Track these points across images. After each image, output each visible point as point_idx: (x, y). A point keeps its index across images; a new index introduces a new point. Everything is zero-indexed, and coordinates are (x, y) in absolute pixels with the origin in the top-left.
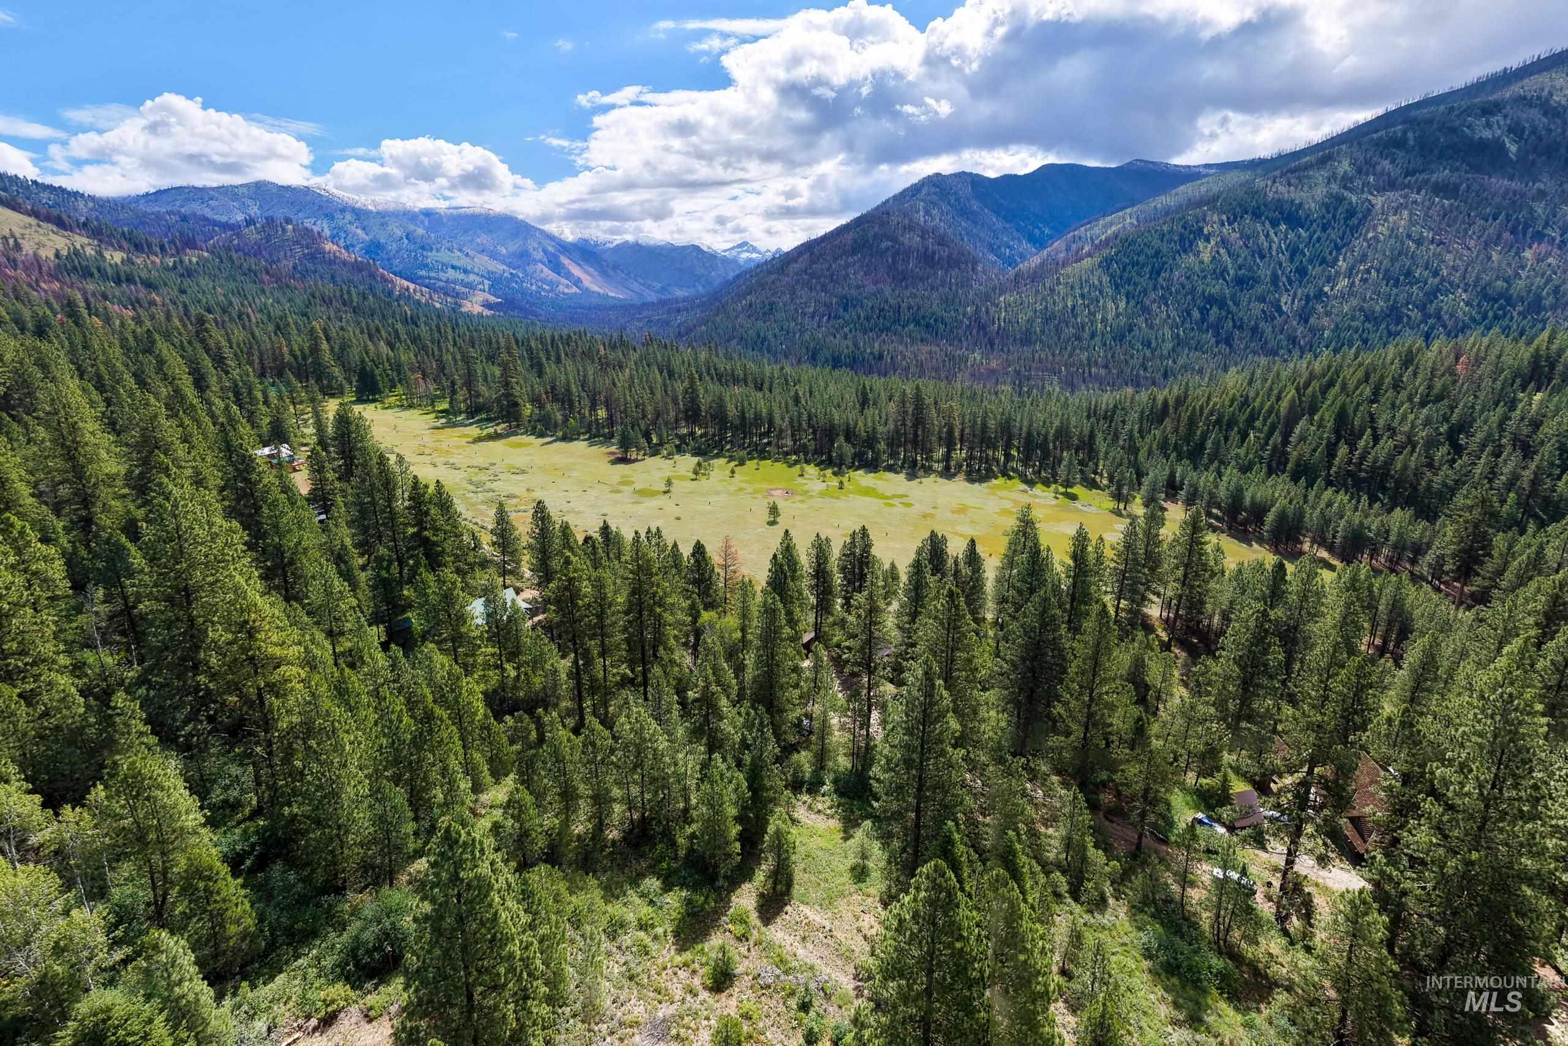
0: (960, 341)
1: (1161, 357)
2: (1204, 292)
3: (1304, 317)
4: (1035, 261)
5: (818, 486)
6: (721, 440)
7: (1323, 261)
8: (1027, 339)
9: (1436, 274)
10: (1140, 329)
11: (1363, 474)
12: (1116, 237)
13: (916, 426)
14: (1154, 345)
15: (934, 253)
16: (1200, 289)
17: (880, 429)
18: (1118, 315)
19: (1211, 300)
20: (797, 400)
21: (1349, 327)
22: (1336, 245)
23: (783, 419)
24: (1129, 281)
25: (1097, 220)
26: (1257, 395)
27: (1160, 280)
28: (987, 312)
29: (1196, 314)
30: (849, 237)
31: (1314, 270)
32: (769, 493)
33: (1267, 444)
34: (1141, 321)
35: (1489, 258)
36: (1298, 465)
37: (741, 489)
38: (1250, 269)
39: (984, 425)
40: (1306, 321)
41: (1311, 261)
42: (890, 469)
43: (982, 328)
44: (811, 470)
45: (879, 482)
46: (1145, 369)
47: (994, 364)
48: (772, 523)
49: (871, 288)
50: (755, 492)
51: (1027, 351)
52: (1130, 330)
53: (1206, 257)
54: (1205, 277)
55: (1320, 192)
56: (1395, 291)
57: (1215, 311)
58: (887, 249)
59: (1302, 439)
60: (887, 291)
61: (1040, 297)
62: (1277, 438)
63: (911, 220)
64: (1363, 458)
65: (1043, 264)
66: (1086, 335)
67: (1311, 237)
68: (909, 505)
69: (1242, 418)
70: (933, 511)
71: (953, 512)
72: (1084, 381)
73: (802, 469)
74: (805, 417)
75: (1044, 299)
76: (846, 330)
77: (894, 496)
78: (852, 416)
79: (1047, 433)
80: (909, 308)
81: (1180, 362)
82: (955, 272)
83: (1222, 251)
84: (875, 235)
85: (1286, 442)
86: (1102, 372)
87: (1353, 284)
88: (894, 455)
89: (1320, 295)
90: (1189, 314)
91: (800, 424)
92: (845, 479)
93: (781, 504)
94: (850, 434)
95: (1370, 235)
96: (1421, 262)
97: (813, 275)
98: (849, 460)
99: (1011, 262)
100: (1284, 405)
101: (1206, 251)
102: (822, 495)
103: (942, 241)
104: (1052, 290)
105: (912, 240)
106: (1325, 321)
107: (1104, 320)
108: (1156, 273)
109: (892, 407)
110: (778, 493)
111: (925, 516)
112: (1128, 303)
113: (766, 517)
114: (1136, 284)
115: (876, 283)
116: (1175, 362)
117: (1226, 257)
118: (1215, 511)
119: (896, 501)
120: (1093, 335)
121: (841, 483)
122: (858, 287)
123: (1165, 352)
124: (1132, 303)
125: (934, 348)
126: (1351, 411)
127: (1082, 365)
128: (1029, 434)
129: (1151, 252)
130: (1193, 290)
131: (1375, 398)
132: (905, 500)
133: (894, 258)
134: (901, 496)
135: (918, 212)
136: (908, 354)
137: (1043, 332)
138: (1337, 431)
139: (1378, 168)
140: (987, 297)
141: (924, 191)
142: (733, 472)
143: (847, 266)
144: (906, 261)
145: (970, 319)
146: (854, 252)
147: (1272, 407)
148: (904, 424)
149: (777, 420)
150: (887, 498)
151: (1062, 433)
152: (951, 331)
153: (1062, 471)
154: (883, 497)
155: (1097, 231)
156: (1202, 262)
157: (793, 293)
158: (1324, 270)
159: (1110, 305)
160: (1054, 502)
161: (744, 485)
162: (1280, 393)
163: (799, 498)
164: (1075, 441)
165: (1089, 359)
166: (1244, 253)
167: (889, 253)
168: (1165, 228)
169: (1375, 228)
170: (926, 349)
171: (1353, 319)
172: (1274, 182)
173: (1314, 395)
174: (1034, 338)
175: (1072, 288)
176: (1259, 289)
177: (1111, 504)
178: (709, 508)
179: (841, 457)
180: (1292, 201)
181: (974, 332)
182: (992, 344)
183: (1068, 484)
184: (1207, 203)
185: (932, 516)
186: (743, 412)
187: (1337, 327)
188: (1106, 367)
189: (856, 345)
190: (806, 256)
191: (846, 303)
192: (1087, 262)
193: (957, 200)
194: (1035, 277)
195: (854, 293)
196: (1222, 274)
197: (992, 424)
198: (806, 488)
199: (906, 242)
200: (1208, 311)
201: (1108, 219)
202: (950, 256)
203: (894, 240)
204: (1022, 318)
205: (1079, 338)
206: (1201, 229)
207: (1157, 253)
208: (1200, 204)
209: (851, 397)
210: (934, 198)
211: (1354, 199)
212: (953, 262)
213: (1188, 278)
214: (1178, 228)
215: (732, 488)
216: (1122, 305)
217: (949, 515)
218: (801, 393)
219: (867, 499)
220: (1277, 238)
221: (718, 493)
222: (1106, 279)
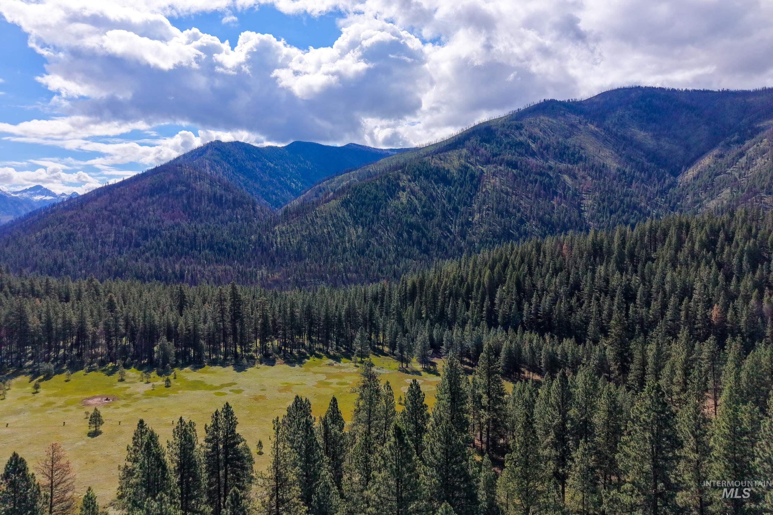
0: (249, 261)
1: (390, 263)
2: (407, 221)
3: (463, 235)
4: (296, 203)
5: (141, 388)
6: (19, 358)
7: (465, 204)
8: (299, 256)
9: (519, 211)
10: (373, 245)
11: (540, 320)
12: (349, 187)
13: (233, 321)
14: (383, 255)
15: (221, 196)
16: (404, 220)
17: (201, 326)
18: (358, 237)
19: (411, 226)
20: (111, 306)
21: (487, 241)
22: (469, 195)
23: (95, 325)
24: (361, 215)
25: (333, 177)
26: (467, 274)
27: (380, 214)
28: (268, 239)
29: (405, 235)
30: (148, 181)
31: (462, 209)
32: (84, 403)
33: (483, 307)
34: (373, 241)
35: (539, 203)
36: (504, 318)
37: (49, 404)
38: (429, 208)
39: (292, 313)
40: (465, 239)
41: (459, 204)
42: (214, 363)
43: (264, 250)
44: (132, 373)
45: (206, 376)
46: (382, 272)
47: (277, 276)
48: (94, 434)
49: (168, 222)
50: (67, 404)
51: (301, 266)
52: (368, 246)
53: (404, 200)
54: (406, 212)
55: (456, 163)
56: (503, 220)
57: (415, 233)
58: (182, 192)
59: (502, 301)
60: (184, 224)
61: (305, 226)
62: (487, 303)
63: (200, 172)
64: (537, 310)
65: (302, 204)
66: (340, 250)
67: (456, 190)
68: (239, 391)
69: (463, 291)
70: (262, 393)
71: (280, 391)
72: (344, 283)
73: (122, 374)
74: (122, 322)
75: (307, 227)
76: (148, 254)
77: (222, 386)
78: (172, 316)
79: (340, 314)
80: (204, 236)
81: (402, 266)
82: (239, 210)
83: (412, 197)
84: (170, 182)
85: (493, 304)
86: (354, 275)
87: (482, 216)
88: (215, 351)
89: (469, 224)
90: (401, 235)
91: (117, 330)
92: (171, 377)
93: (103, 412)
94: (171, 333)
95: (484, 190)
96: (511, 204)
97: (113, 211)
98: (172, 359)
99: (277, 204)
100: (486, 279)
101: (404, 197)
102: (147, 395)
103: (227, 188)
104: (313, 221)
105: (204, 186)
106: (474, 238)
107: (350, 241)
108: (377, 210)
109: (208, 308)
110: (96, 401)
111: (256, 399)
112: (363, 229)
113: (86, 427)
114: (366, 217)
115: (173, 218)
116: (398, 266)
117: (416, 202)
118: (465, 359)
119: (226, 390)
120: (344, 250)
121: (168, 381)
122: (157, 221)
123: (391, 260)
124: (366, 229)
125: (228, 267)
126: (521, 280)
127: (339, 272)
128: (327, 317)
129: (372, 197)
130: (400, 221)
131: (530, 273)
132: (233, 387)
133: (188, 198)
134: (230, 385)
135: (205, 167)
136: (206, 273)
137: (309, 250)
138: (518, 293)
139: (480, 152)
140: (267, 229)
141: (209, 152)
142: (37, 387)
143: (146, 205)
144: (199, 202)
145: (254, 244)
146: (152, 195)
147: (479, 281)
148: (223, 321)
149: (90, 327)
150: (216, 388)
151: (351, 313)
152: (241, 254)
153: (357, 344)
154: (212, 388)
155: (333, 184)
156: (402, 203)
157: (93, 226)
158: (467, 209)
159: (352, 230)
160: (356, 370)
161: (52, 399)
162: (480, 273)
163: (123, 402)
164: (360, 319)
165: (344, 267)
166: (424, 198)
167: (184, 197)
168: (378, 182)
169: (485, 187)
170: (221, 268)
171: (487, 236)
172: (433, 157)
173: (499, 273)
174: (304, 255)
175: (326, 219)
176: (437, 220)
177: (396, 365)
178: (6, 430)
179: (165, 357)
180: (444, 168)
181: (259, 253)
182: (273, 260)
183: (362, 355)
184: (401, 168)
185: (263, 397)
186: (49, 323)
187: (481, 240)
188: (356, 272)
189: (157, 266)
190: (106, 196)
191: (146, 234)
192: (333, 203)
193: (236, 160)
194: (300, 212)
195: (154, 226)
196: (414, 211)
197: (298, 312)
198: (128, 392)
199: (198, 188)
200: (411, 233)
201: (340, 177)
202: (234, 199)
203: (188, 186)
204: (294, 241)
205: (335, 254)
206: (398, 184)
207: (376, 197)
208: (396, 168)
209: (166, 300)
210: (217, 158)
211: (473, 168)
212: (237, 204)
213: (396, 213)
214: (385, 183)
215: (37, 405)
216: (360, 230)
217: (277, 394)
218: (115, 299)
219: (198, 392)
220: (440, 190)
221: (17, 413)
222: (347, 214)
